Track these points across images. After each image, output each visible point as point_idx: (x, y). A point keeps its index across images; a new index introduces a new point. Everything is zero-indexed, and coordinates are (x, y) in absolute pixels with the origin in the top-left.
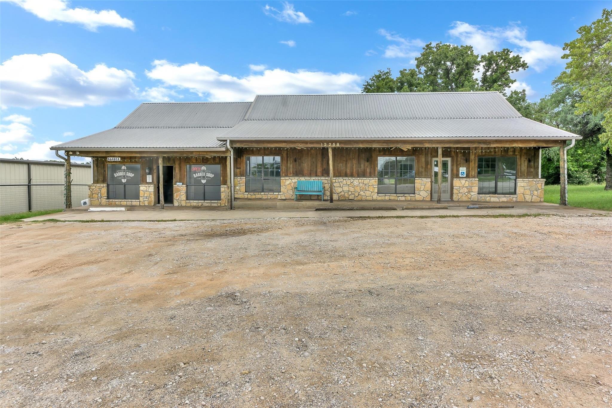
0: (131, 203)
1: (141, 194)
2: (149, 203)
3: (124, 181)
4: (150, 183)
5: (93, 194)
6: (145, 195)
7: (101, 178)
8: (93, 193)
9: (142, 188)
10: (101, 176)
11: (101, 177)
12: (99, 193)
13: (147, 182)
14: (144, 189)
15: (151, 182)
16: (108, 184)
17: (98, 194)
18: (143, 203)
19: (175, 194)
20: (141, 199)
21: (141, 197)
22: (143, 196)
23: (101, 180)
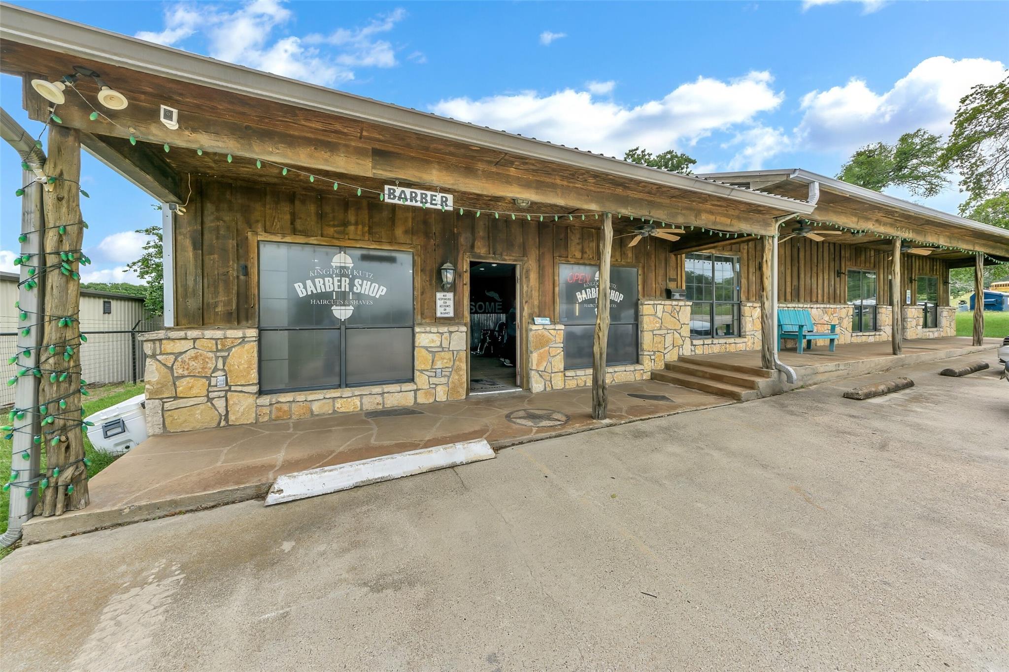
0: (379, 399)
1: (422, 360)
2: (452, 390)
3: (342, 313)
4: (446, 321)
5: (176, 379)
6: (439, 365)
7: (223, 301)
8: (178, 371)
9: (426, 337)
10: (221, 289)
11: (222, 298)
12: (216, 369)
13: (439, 315)
14: (433, 341)
15: (451, 315)
16: (263, 325)
17: (209, 378)
18: (427, 393)
19: (534, 357)
20: (421, 380)
21: (421, 371)
22: (429, 367)
23: (219, 309)
